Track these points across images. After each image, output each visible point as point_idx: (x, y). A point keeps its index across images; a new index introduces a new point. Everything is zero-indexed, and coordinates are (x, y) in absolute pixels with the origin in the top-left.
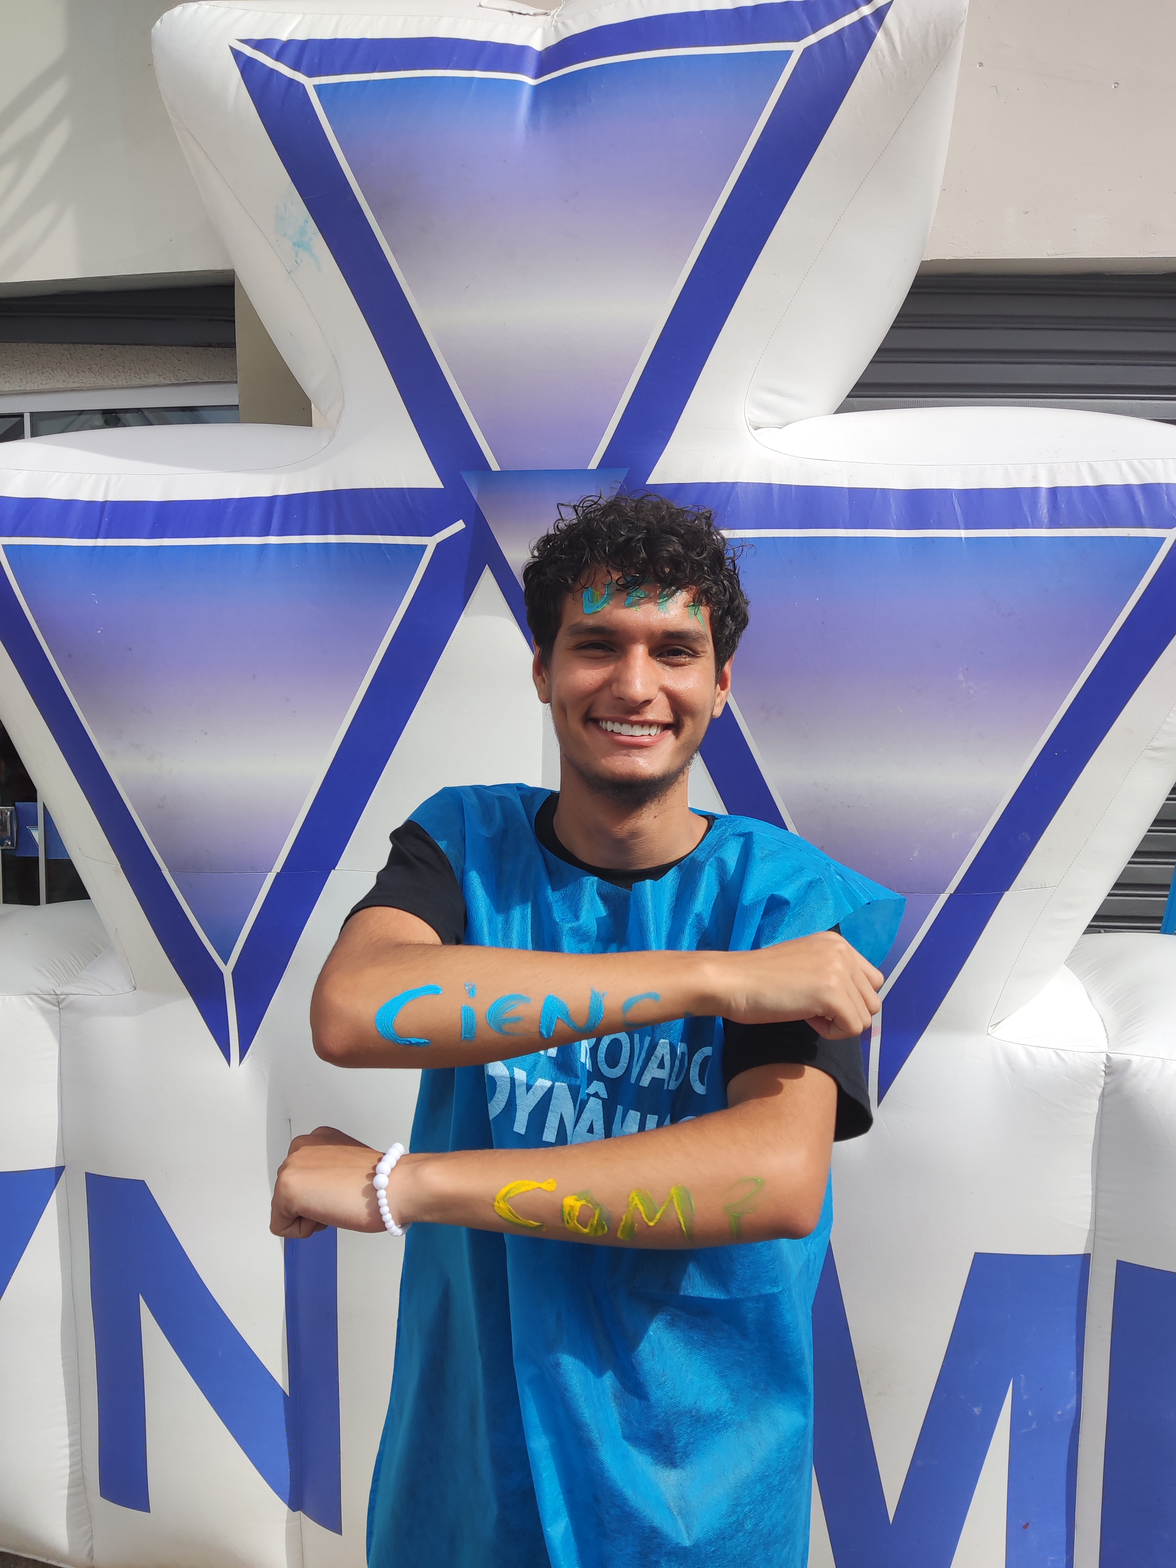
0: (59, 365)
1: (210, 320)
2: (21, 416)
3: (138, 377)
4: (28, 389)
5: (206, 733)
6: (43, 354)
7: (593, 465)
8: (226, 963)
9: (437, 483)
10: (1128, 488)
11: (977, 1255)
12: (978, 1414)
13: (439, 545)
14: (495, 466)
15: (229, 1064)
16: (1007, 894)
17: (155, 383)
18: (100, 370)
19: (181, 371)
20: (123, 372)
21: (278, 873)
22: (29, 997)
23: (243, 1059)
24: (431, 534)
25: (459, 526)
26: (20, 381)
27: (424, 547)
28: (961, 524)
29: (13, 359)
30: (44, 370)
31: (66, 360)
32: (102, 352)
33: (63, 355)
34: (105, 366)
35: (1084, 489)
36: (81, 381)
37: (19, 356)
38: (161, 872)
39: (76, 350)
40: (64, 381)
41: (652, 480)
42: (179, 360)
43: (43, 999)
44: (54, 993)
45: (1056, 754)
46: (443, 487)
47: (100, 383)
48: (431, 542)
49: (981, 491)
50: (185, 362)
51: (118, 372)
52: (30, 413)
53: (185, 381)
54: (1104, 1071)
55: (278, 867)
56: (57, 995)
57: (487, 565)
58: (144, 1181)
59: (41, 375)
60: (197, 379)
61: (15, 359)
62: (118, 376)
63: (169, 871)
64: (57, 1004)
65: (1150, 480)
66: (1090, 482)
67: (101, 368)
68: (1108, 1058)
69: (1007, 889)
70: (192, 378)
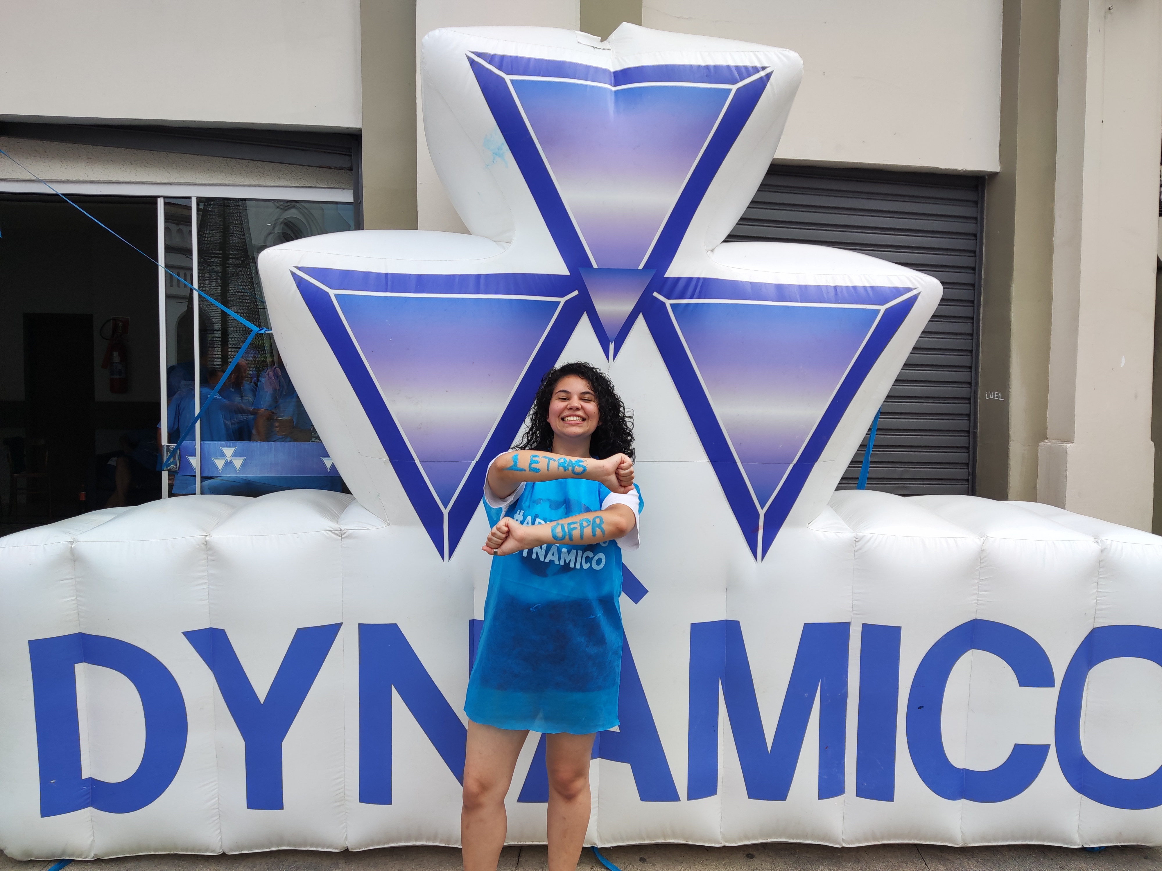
0: (219, 169)
1: (329, 153)
2: (190, 198)
3: (273, 180)
4: (197, 182)
5: (447, 391)
6: (207, 161)
7: (641, 267)
8: (446, 508)
9: (567, 273)
10: (865, 287)
11: (806, 625)
12: (806, 696)
13: (566, 302)
14: (595, 266)
15: (443, 560)
16: (816, 463)
17: (284, 185)
18: (247, 175)
19: (302, 179)
20: (263, 177)
21: (477, 461)
22: (326, 532)
23: (451, 557)
24: (563, 297)
25: (576, 293)
26: (191, 177)
27: (559, 303)
28: (799, 301)
29: (186, 163)
30: (208, 172)
31: (224, 166)
32: (249, 164)
33: (222, 163)
34: (250, 172)
35: (847, 287)
36: (234, 180)
37: (191, 162)
38: (415, 463)
39: (231, 161)
40: (222, 179)
41: (666, 276)
42: (301, 173)
43: (334, 533)
44: (340, 529)
45: (838, 401)
46: (569, 274)
47: (247, 182)
48: (562, 300)
49: (806, 285)
50: (304, 174)
51: (259, 176)
52: (196, 197)
53: (304, 186)
54: (856, 541)
55: (477, 458)
56: (341, 530)
57: (585, 312)
58: (396, 624)
59: (206, 174)
60: (312, 185)
61: (189, 163)
62: (260, 179)
63: (420, 461)
64: (341, 535)
65: (874, 284)
66: (849, 284)
67: (248, 173)
68: (857, 535)
69: (816, 461)
70: (309, 184)
